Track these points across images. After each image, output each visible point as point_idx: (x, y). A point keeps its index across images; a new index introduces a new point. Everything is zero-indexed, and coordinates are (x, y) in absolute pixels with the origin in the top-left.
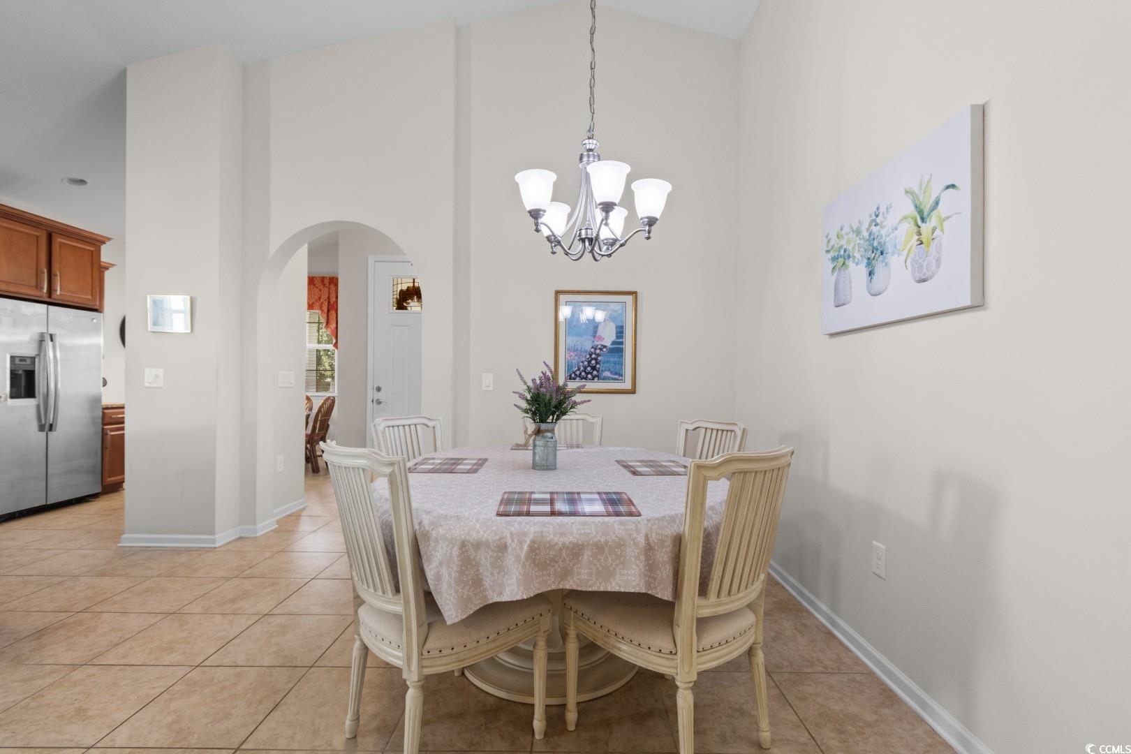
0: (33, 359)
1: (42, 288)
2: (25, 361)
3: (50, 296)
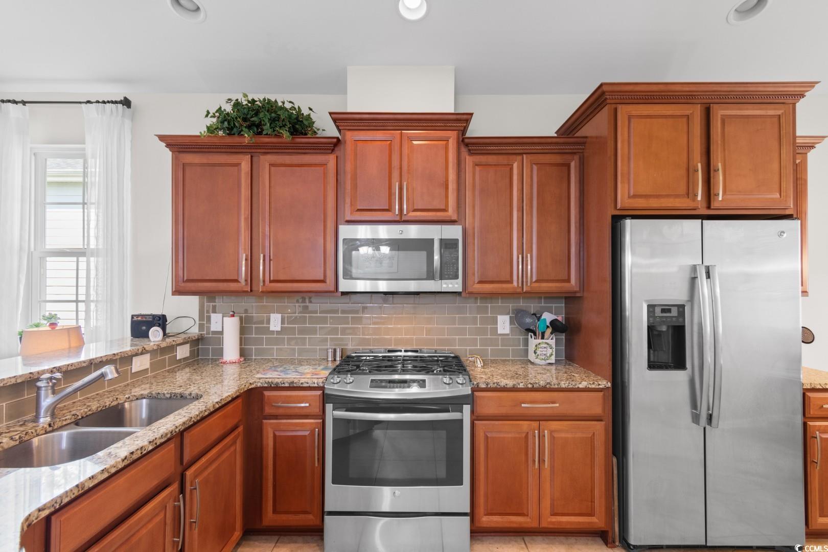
0: (681, 307)
1: (696, 195)
2: (669, 311)
3: (709, 207)
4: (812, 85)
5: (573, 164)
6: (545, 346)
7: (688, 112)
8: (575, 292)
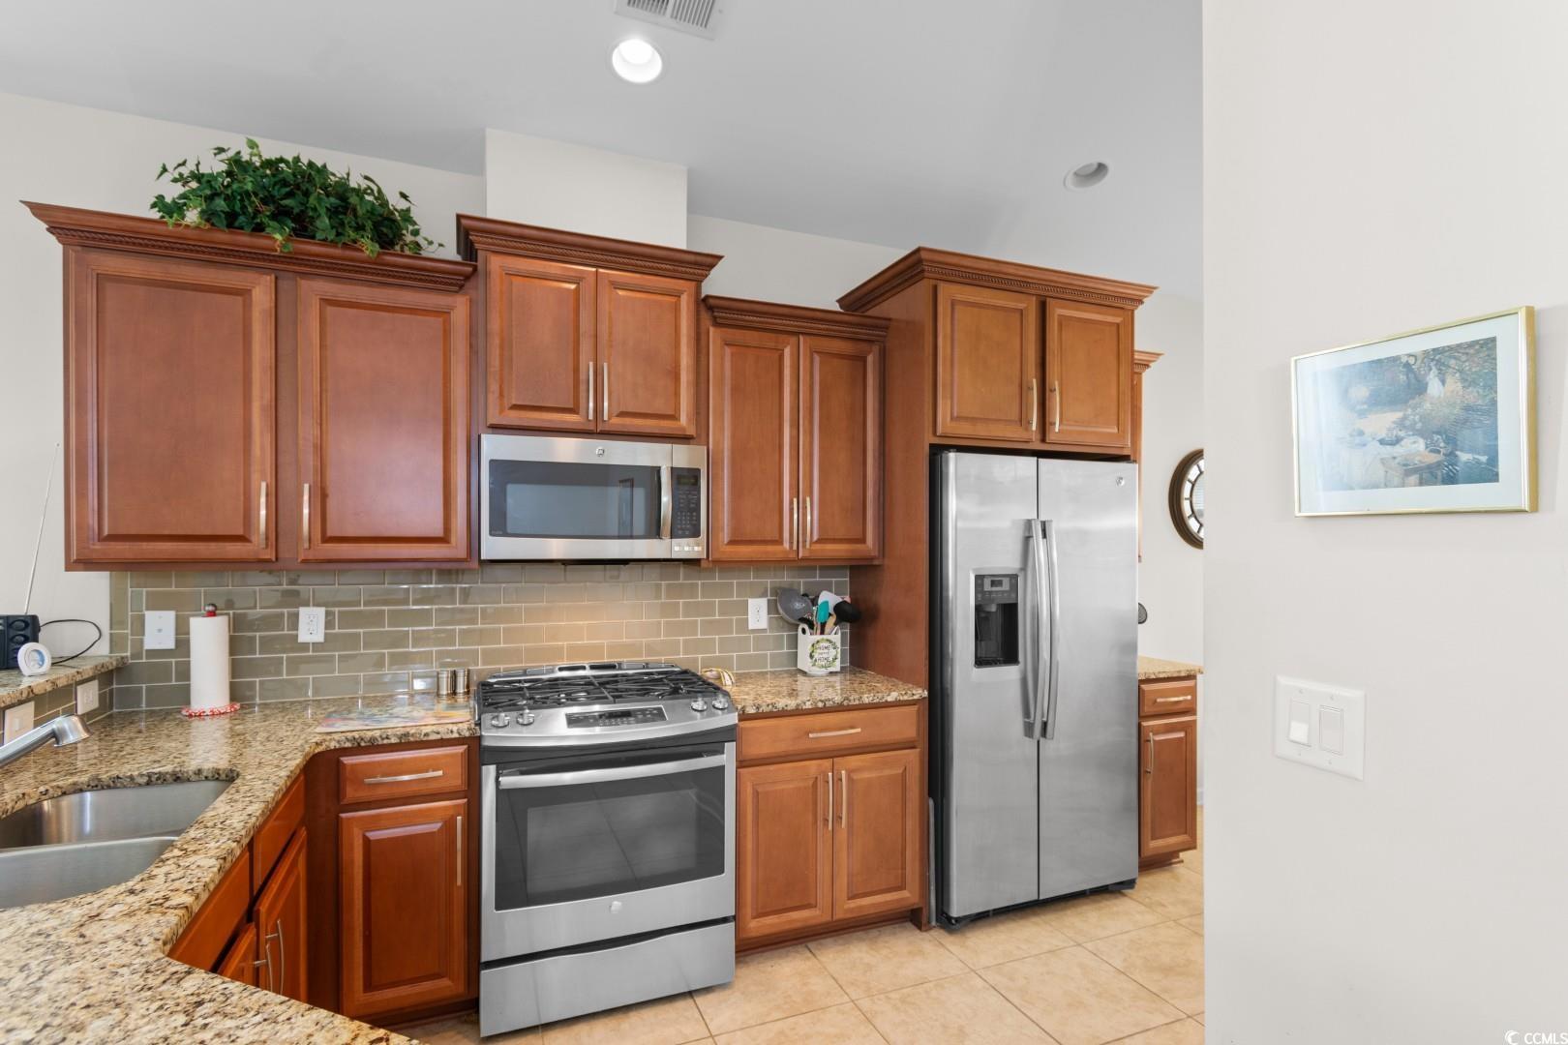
0: (1014, 577)
1: (1029, 423)
2: (1000, 583)
3: (1043, 440)
4: (1150, 289)
5: (870, 359)
6: (826, 644)
7: (1021, 306)
8: (872, 559)
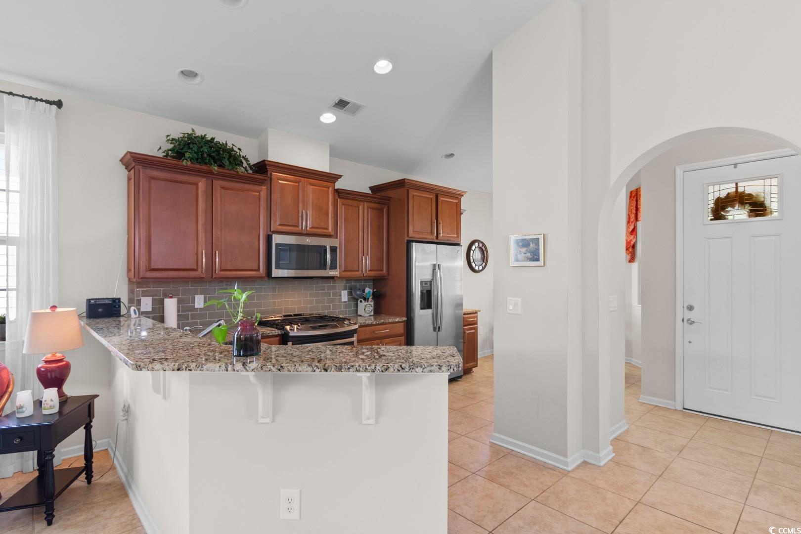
0: (431, 282)
1: (434, 233)
2: (427, 284)
3: (437, 239)
4: (465, 192)
5: (384, 210)
6: (369, 306)
7: (431, 197)
8: (384, 276)
